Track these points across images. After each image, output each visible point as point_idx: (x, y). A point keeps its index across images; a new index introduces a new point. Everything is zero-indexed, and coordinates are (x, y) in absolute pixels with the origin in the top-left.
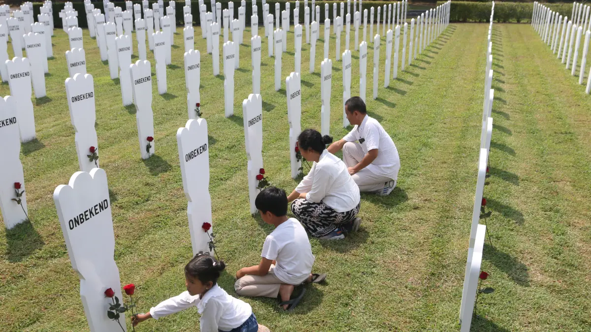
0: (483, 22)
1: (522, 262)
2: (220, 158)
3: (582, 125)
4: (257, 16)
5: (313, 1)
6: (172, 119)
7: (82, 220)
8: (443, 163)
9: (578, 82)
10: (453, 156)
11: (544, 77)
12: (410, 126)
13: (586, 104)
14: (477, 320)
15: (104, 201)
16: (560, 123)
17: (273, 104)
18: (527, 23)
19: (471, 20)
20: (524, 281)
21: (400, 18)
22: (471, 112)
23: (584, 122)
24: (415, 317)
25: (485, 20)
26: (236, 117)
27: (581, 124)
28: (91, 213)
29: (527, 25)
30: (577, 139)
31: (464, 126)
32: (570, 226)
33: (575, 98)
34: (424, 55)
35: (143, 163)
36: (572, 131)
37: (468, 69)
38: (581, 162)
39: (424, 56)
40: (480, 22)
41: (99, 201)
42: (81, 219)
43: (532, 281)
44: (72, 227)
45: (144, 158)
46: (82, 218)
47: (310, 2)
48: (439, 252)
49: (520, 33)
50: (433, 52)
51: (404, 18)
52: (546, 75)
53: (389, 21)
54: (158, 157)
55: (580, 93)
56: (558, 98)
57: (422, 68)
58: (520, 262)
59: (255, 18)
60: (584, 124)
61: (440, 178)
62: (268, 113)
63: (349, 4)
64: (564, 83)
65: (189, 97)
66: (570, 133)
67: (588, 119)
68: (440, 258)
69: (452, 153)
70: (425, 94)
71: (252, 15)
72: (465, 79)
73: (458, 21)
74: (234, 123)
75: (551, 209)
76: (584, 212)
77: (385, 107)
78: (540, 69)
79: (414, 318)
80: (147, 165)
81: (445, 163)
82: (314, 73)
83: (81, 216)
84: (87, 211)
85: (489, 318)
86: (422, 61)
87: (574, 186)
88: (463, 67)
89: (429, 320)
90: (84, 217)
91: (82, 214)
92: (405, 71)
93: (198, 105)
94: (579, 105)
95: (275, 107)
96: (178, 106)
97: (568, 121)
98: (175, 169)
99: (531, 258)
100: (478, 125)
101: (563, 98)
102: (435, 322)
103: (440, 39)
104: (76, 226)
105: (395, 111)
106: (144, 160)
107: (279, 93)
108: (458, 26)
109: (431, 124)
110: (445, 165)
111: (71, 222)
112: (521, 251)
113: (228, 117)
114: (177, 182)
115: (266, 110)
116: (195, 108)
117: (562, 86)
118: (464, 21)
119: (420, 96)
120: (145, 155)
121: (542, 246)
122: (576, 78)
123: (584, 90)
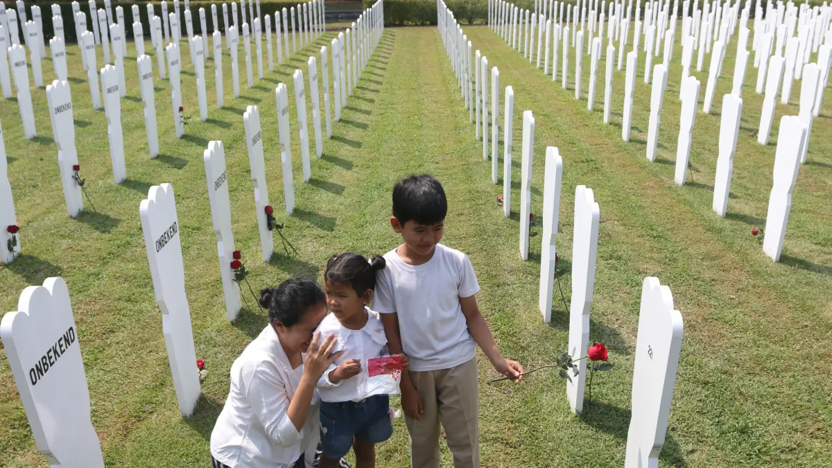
0: (427, 25)
1: (609, 326)
2: (136, 246)
3: (600, 149)
4: (140, 23)
5: (187, 1)
6: (25, 196)
7: (46, 367)
8: (458, 215)
9: (574, 96)
10: (468, 205)
12: (394, 171)
14: (592, 407)
15: (69, 330)
16: (575, 149)
17: (182, 157)
18: (481, 24)
19: (410, 23)
20: (623, 349)
21: (313, 23)
22: (464, 144)
24: (520, 419)
25: (428, 23)
26: (131, 182)
28: (55, 352)
29: (483, 27)
30: (602, 167)
31: (463, 163)
32: (640, 273)
35: (6, 269)
36: (593, 158)
37: (435, 89)
38: (619, 194)
39: (369, 74)
40: (423, 25)
41: (62, 332)
42: (44, 365)
43: (630, 347)
44: (34, 381)
45: (6, 262)
46: (47, 364)
47: (182, 3)
48: (510, 331)
49: (478, 38)
50: (379, 68)
51: (322, 23)
52: (533, 90)
53: (306, 27)
54: (31, 257)
55: (584, 110)
56: (559, 118)
57: (374, 91)
58: (607, 326)
59: (137, 25)
60: (602, 147)
61: (464, 236)
62: (181, 172)
63: (243, 5)
65: (61, 156)
66: (592, 160)
68: (514, 339)
69: (465, 201)
70: (395, 125)
71: (133, 22)
72: (436, 102)
73: (395, 25)
74: (135, 191)
75: (611, 257)
76: (648, 255)
77: (348, 147)
78: (523, 83)
79: (519, 421)
80: (16, 272)
81: (462, 214)
82: (224, 108)
83: (44, 360)
84: (50, 350)
85: (606, 402)
86: (370, 81)
87: (625, 225)
88: (428, 86)
89: (537, 419)
90: (48, 362)
91: (45, 357)
92: (355, 97)
93: (76, 168)
94: (587, 125)
95: (189, 161)
96: (26, 173)
97: (583, 146)
98: (68, 272)
99: (617, 320)
100: (480, 160)
101: (566, 118)
102: (546, 420)
103: (380, 49)
104: (39, 378)
105: (363, 152)
106: (7, 265)
107: (184, 140)
108: (397, 31)
109: (420, 166)
110: (462, 218)
111: (32, 372)
112: (603, 314)
113: (119, 184)
114: (80, 292)
115: (175, 167)
116: (73, 173)
117: (558, 102)
118: (401, 25)
119: (390, 129)
120: (7, 257)
121: (621, 303)
122: (570, 92)
123: (586, 107)
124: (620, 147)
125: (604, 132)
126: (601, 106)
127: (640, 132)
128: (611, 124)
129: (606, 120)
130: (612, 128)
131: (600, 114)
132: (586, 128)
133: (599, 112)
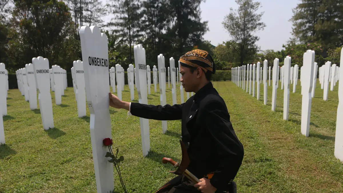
9: (263, 104)
11: (236, 102)
13: (276, 120)
23: (280, 140)
27: (277, 143)
33: (264, 115)
34: (153, 95)
55: (267, 111)
56: (248, 117)
64: (252, 105)
67: (283, 136)
94: (269, 122)
97: (261, 141)
101: (253, 117)
117: (251, 107)
122: (261, 102)
123: (270, 109)
124: (299, 142)
125: (284, 127)
126: (281, 109)
127: (317, 127)
128: (289, 120)
129: (285, 117)
130: (291, 124)
131: (281, 113)
132: (268, 124)
133: (280, 113)
